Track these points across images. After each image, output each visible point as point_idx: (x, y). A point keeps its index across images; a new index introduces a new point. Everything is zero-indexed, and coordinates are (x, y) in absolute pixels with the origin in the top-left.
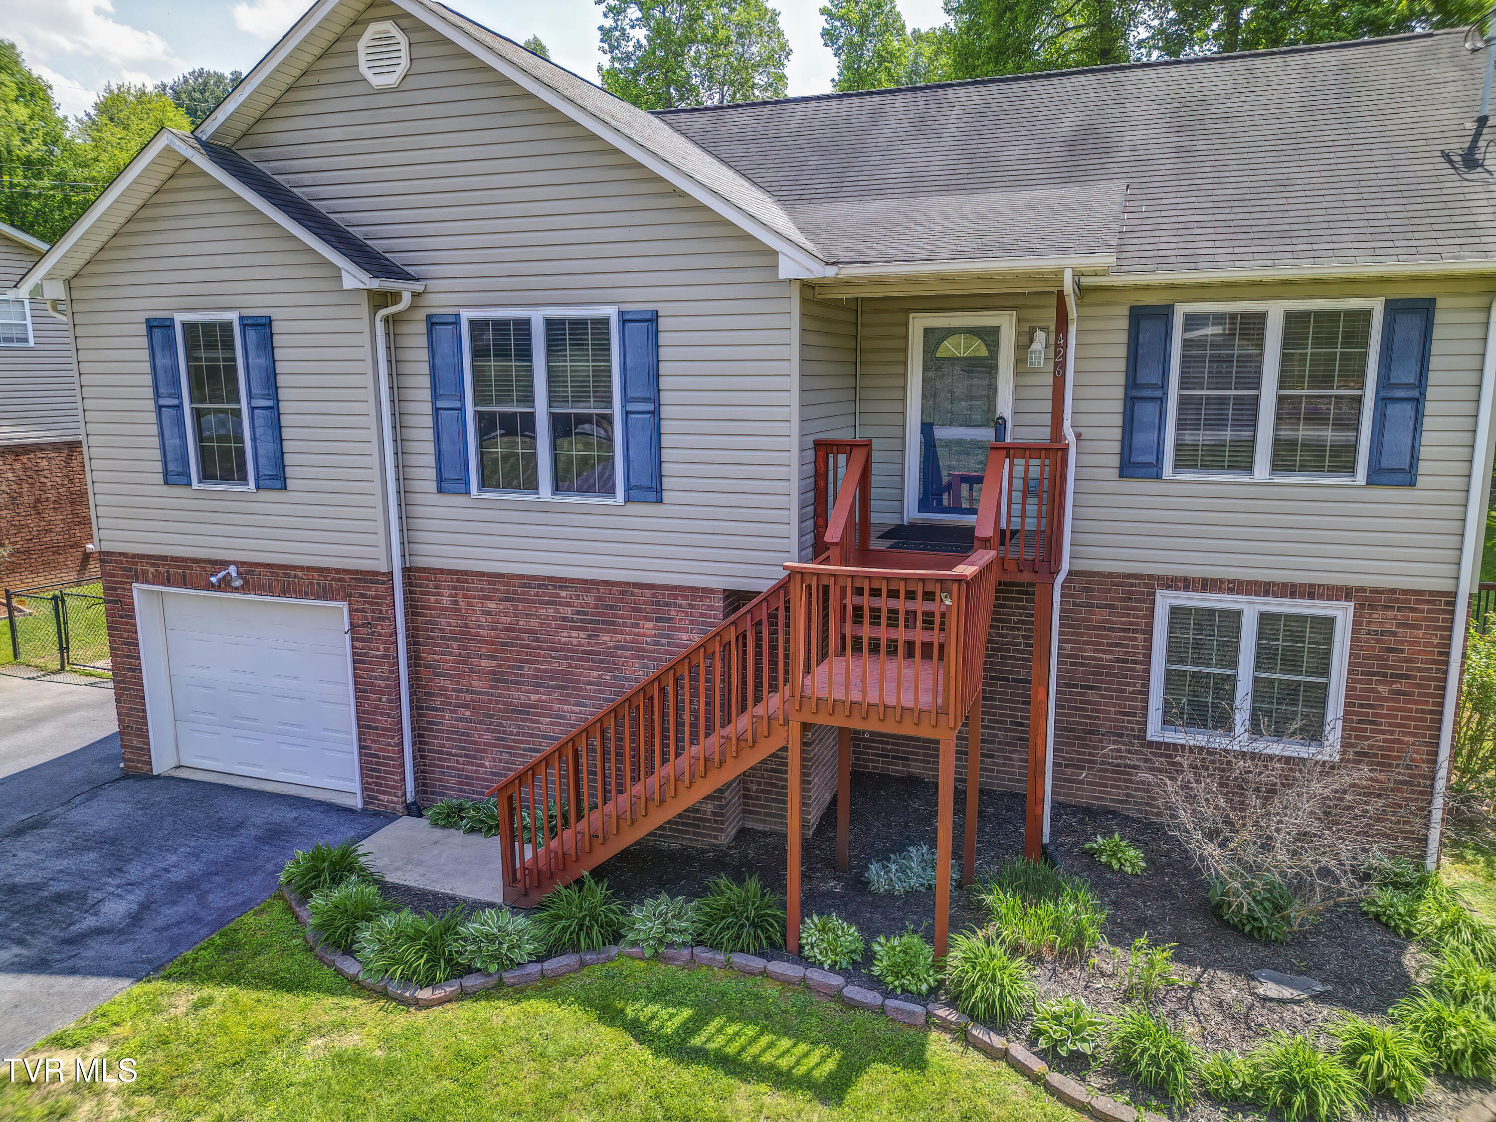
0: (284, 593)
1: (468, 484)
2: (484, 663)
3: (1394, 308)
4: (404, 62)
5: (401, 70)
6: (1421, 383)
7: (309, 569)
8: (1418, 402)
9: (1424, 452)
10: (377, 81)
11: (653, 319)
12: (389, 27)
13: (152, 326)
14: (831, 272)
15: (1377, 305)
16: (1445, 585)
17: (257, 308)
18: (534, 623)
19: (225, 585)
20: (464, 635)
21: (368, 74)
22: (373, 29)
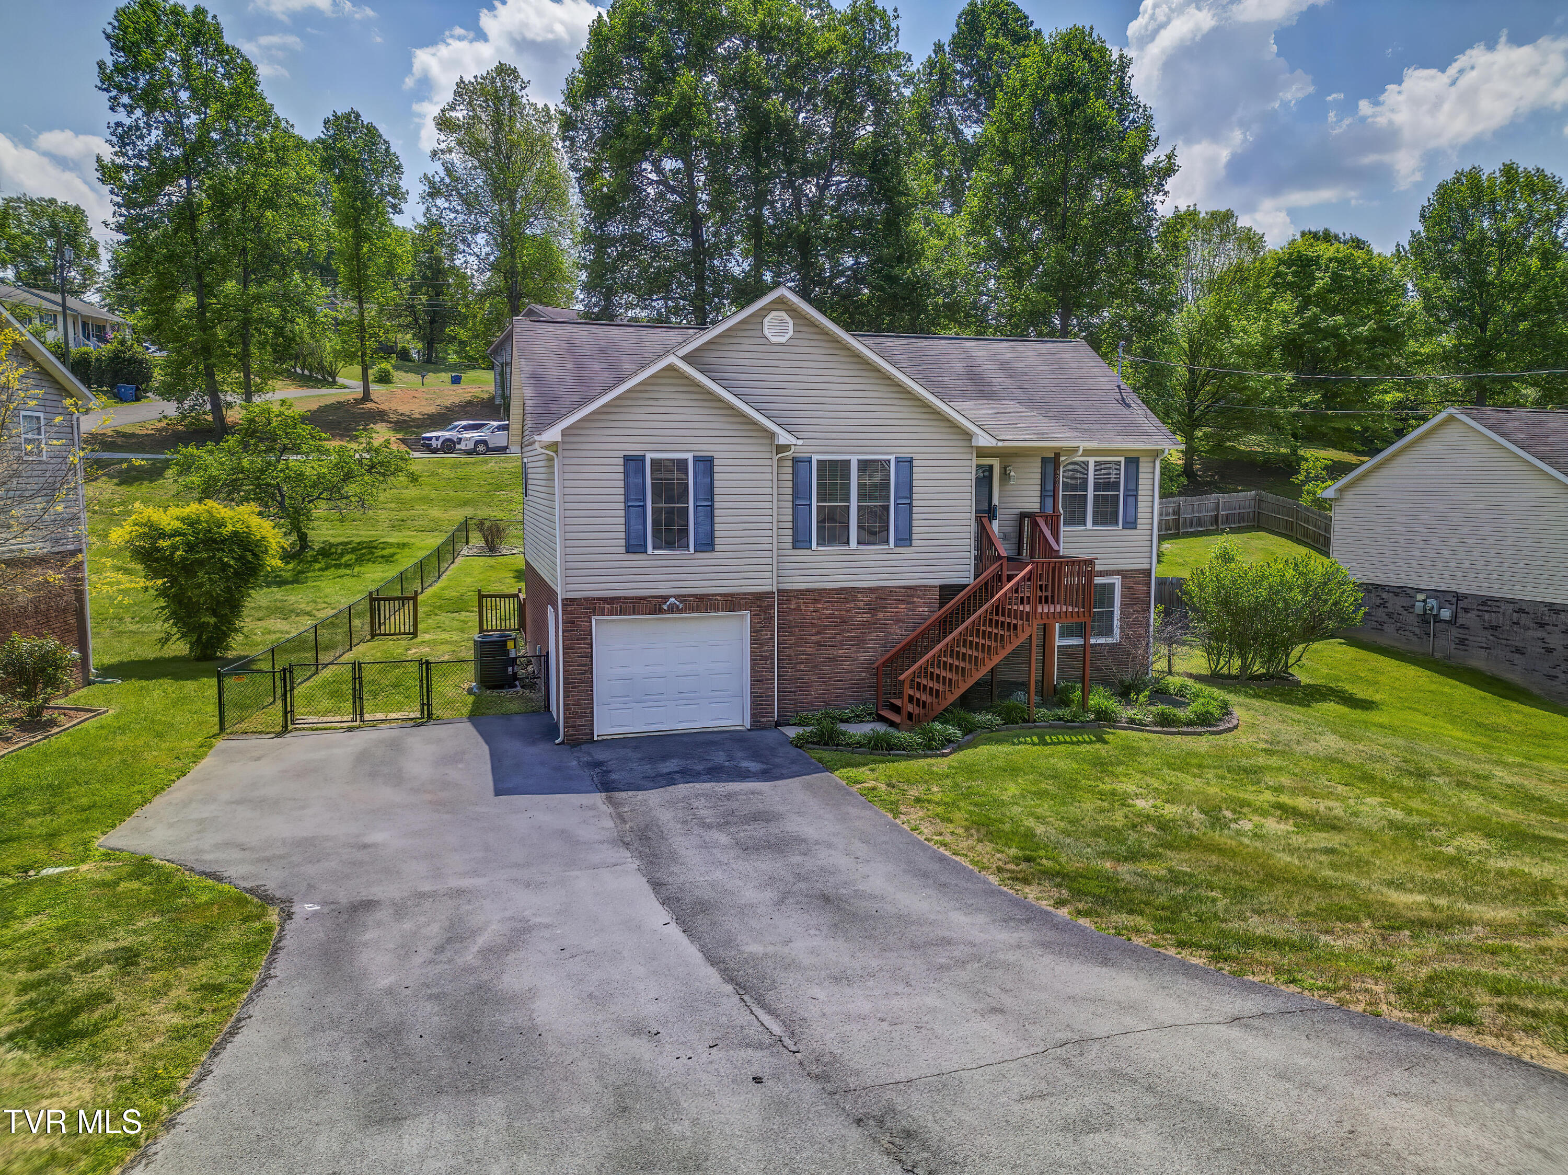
0: (706, 611)
1: (811, 542)
2: (813, 637)
3: (1128, 460)
4: (791, 333)
5: (788, 336)
6: (1137, 490)
7: (726, 595)
8: (1136, 496)
9: (1139, 515)
10: (774, 339)
11: (911, 461)
12: (783, 315)
13: (627, 459)
14: (1000, 444)
15: (1122, 459)
16: (1147, 566)
17: (705, 450)
18: (843, 612)
19: (673, 609)
20: (803, 624)
21: (769, 335)
22: (774, 314)
